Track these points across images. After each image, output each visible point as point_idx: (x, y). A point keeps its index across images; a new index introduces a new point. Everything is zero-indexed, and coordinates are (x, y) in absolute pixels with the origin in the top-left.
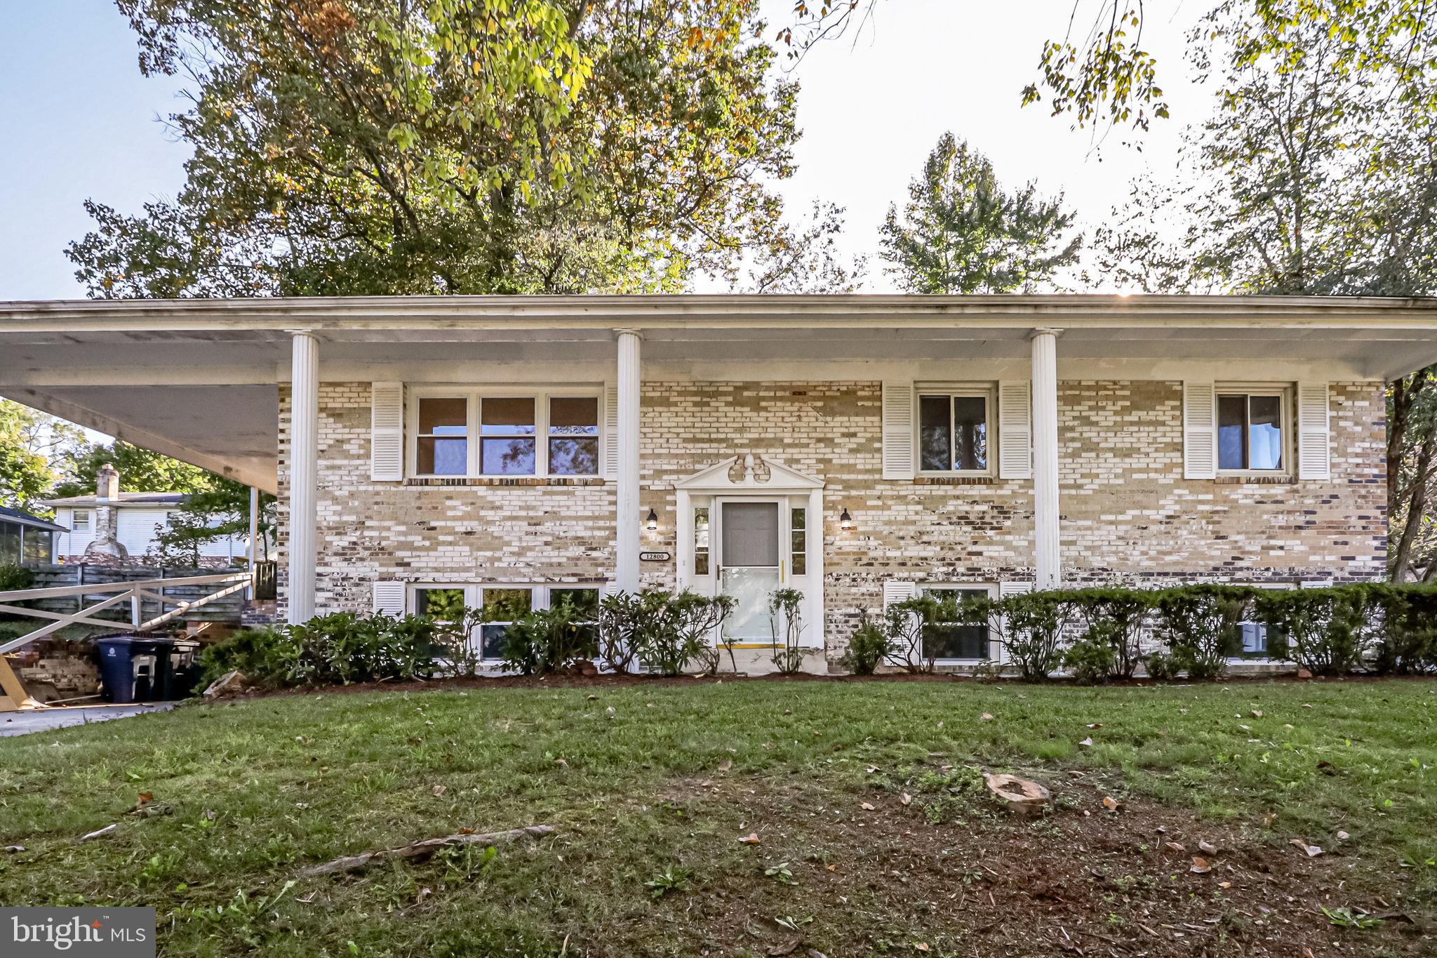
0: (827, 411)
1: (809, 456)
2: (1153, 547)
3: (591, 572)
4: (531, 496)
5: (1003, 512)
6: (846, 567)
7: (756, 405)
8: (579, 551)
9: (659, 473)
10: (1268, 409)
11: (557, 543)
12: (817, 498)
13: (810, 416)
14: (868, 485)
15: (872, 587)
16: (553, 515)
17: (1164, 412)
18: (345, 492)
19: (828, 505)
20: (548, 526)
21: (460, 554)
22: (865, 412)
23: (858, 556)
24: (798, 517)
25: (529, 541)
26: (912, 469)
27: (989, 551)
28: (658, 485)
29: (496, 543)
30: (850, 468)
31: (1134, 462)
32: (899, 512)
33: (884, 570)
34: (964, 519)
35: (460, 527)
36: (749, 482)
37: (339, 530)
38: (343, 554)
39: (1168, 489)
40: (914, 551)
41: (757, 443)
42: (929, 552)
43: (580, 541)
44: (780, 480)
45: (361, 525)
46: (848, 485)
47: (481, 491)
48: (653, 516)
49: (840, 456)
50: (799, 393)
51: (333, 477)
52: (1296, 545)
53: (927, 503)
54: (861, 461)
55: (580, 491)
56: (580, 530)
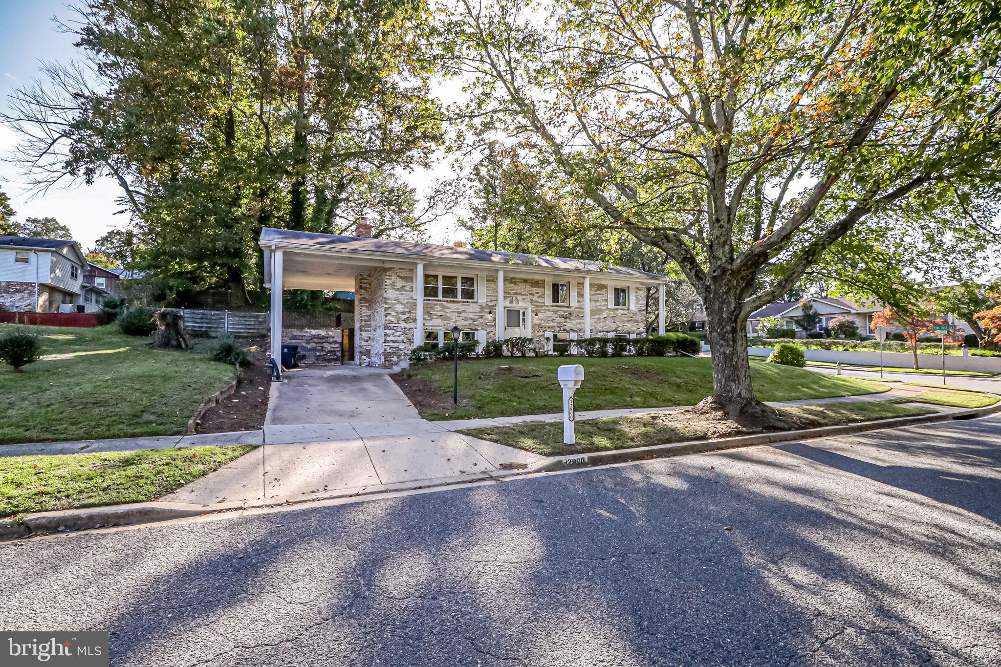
0: (532, 286)
1: (528, 298)
2: (601, 324)
3: (474, 328)
4: (458, 305)
5: (571, 315)
6: (536, 328)
7: (515, 283)
8: (471, 322)
9: (492, 301)
10: (623, 291)
11: (465, 319)
12: (530, 310)
13: (528, 288)
14: (541, 306)
15: (542, 333)
16: (464, 311)
17: (603, 292)
18: (405, 302)
19: (533, 311)
20: (463, 314)
21: (437, 322)
22: (540, 287)
23: (539, 325)
24: (524, 313)
25: (458, 318)
26: (551, 304)
27: (568, 325)
28: (491, 304)
29: (449, 319)
30: (537, 302)
31: (598, 304)
32: (548, 314)
33: (545, 329)
34: (562, 316)
35: (439, 314)
36: (514, 305)
37: (403, 313)
38: (406, 321)
39: (604, 311)
40: (552, 324)
41: (516, 294)
42: (555, 324)
43: (471, 319)
44: (521, 304)
45: (410, 312)
46: (537, 306)
47: (445, 303)
48: (490, 313)
49: (535, 298)
50: (525, 281)
51: (401, 297)
52: (629, 325)
53: (555, 312)
54: (540, 300)
55: (471, 305)
56: (471, 316)
